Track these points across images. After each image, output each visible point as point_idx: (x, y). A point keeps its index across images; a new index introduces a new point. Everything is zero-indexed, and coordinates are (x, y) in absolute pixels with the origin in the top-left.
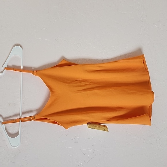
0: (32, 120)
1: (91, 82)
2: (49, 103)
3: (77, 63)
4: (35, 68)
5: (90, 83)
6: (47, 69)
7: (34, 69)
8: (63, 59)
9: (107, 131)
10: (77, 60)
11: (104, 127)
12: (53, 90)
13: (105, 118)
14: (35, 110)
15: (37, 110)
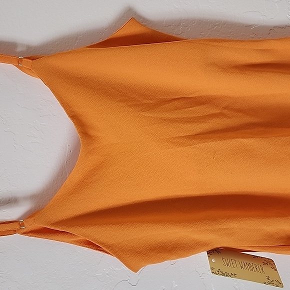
0: (15, 232)
1: (225, 108)
2: (75, 176)
3: (179, 37)
4: (29, 48)
5: (225, 112)
6: (69, 53)
7: (24, 49)
8: (131, 16)
9: (279, 284)
10: (178, 23)
11: (263, 266)
12: (92, 133)
13: (270, 237)
14: (26, 198)
15: (33, 197)
